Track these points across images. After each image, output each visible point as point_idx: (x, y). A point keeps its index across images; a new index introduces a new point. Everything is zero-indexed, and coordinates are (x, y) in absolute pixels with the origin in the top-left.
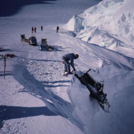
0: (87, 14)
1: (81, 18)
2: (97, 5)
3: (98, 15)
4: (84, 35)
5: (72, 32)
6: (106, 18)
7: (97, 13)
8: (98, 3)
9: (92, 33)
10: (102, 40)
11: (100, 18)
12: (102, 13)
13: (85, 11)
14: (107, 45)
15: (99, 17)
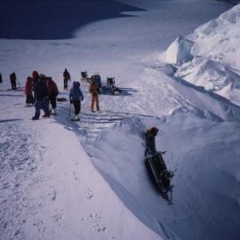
0: (201, 35)
1: (190, 42)
2: (217, 20)
3: (219, 36)
4: (189, 71)
5: (171, 65)
6: (232, 40)
7: (216, 33)
8: (218, 16)
9: (201, 68)
10: (209, 79)
11: (222, 41)
12: (225, 33)
13: (197, 30)
14: (217, 88)
15: (220, 39)
